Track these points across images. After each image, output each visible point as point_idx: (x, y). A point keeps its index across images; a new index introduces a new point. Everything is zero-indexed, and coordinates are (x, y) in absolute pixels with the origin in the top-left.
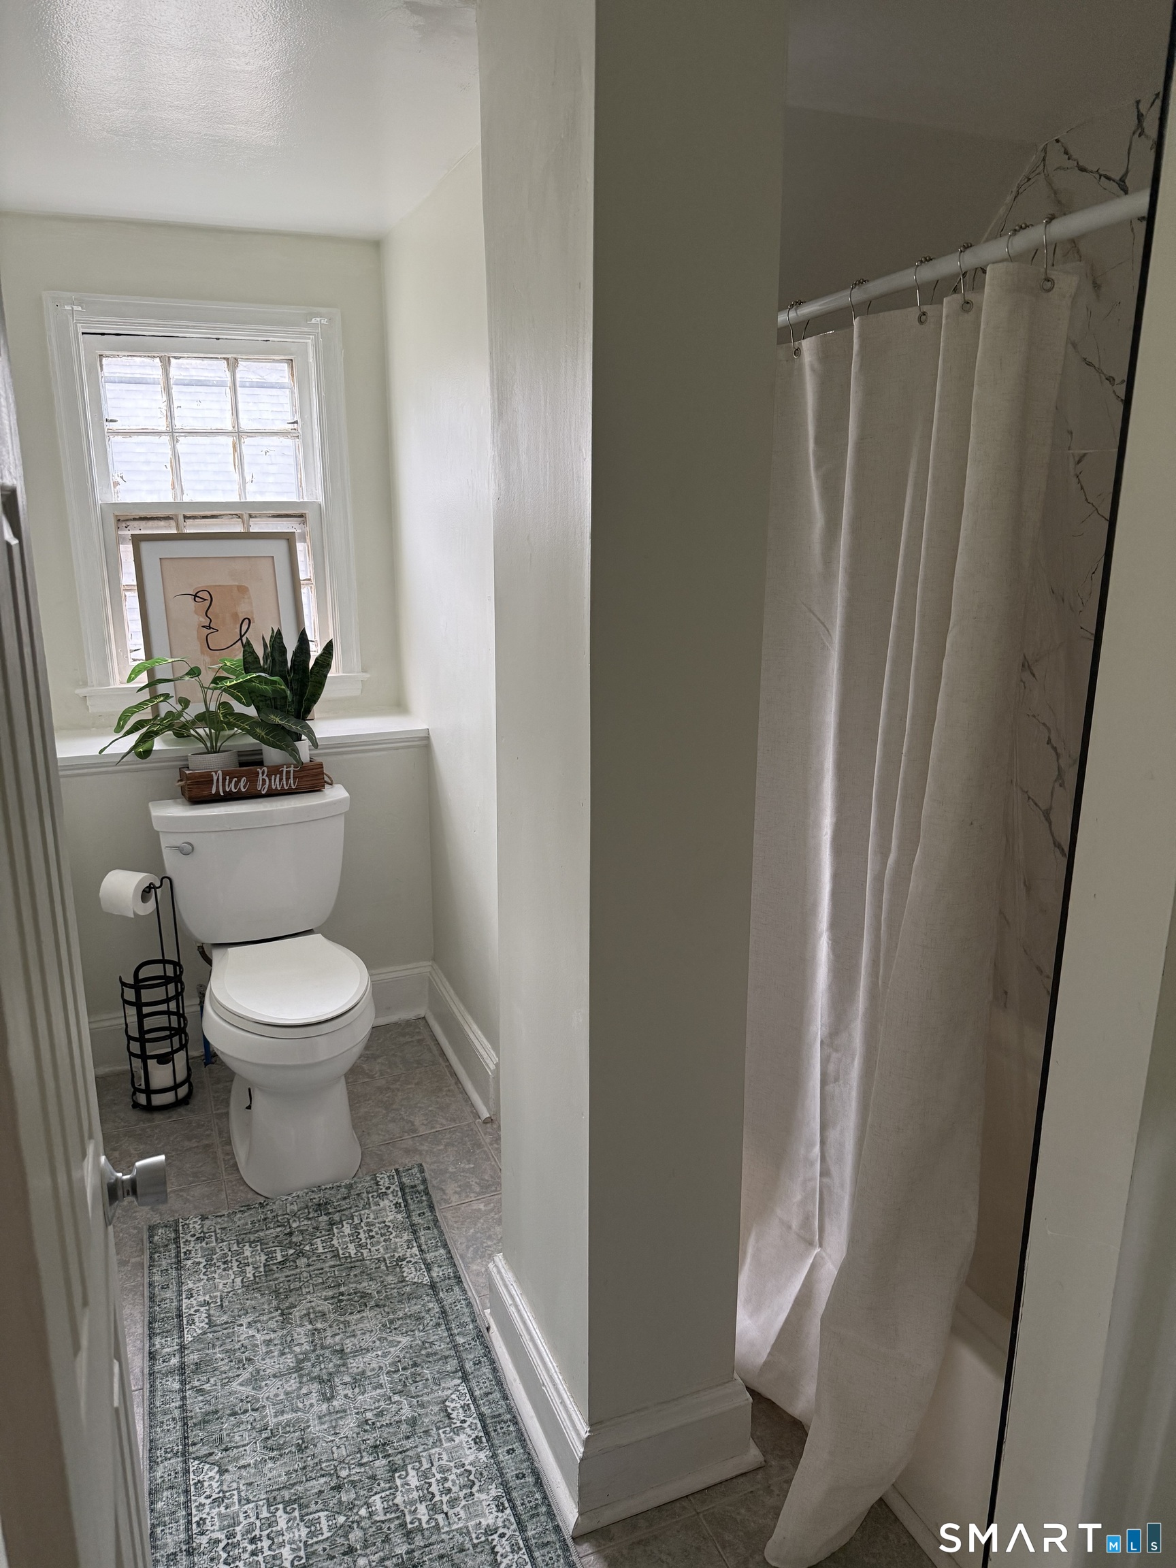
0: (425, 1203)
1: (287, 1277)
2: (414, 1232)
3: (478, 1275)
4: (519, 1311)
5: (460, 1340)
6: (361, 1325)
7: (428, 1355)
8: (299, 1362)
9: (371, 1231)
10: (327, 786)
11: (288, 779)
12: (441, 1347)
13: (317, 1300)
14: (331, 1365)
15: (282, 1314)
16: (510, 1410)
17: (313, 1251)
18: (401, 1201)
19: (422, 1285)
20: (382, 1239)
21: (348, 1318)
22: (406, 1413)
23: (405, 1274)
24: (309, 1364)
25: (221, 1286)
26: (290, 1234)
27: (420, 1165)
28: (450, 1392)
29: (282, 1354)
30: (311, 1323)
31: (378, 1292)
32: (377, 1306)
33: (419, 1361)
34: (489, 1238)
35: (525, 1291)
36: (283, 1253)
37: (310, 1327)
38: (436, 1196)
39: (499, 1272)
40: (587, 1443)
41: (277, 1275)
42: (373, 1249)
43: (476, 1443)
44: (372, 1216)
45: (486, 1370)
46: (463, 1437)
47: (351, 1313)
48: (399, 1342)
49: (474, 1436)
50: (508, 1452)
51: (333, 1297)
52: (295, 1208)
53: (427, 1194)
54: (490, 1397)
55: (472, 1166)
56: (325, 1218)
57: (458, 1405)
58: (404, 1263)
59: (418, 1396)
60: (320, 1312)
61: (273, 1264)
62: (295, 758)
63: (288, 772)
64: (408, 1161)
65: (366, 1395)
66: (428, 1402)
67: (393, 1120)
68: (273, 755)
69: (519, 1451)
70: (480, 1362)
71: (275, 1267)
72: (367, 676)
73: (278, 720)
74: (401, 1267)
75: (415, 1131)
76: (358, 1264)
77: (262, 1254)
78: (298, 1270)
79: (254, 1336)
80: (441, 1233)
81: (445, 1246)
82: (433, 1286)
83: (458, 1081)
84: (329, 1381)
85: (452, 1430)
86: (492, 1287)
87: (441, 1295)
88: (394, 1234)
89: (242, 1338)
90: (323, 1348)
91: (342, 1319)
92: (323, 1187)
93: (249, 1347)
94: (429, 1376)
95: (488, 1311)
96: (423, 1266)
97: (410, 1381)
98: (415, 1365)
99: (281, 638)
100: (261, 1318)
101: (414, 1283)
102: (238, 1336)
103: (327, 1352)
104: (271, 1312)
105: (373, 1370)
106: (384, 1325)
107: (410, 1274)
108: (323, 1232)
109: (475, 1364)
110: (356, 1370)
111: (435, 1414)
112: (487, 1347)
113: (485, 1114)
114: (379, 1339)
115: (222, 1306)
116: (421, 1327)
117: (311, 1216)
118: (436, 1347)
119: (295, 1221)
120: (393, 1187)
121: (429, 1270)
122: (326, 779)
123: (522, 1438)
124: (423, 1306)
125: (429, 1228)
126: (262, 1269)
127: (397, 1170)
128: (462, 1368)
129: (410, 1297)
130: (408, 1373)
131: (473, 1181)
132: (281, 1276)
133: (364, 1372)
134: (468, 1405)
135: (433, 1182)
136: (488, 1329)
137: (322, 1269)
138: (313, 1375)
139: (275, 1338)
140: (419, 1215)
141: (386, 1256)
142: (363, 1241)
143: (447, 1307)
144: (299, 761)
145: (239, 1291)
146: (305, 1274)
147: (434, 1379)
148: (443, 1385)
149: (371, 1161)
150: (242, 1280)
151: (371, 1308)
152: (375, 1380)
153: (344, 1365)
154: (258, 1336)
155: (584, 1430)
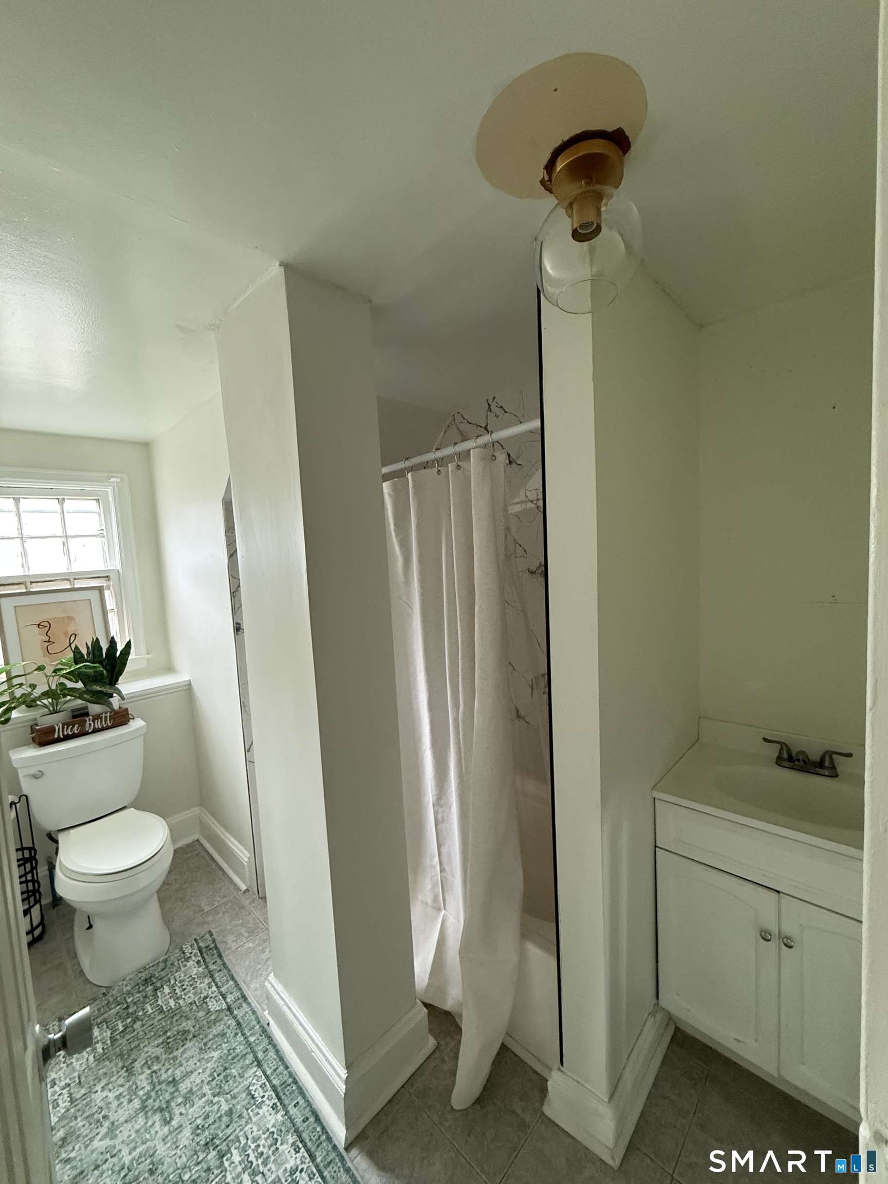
0: (216, 955)
1: (128, 1040)
2: (212, 976)
3: (256, 990)
4: (289, 1008)
5: (252, 1039)
6: (185, 1056)
7: (233, 1059)
8: (143, 1102)
9: (183, 985)
10: (131, 721)
11: (106, 721)
12: (240, 1049)
13: (152, 1049)
14: (168, 1094)
15: (127, 1071)
16: (291, 1075)
17: (145, 1014)
18: (200, 958)
19: (222, 1010)
20: (191, 988)
21: (175, 1053)
22: (225, 1107)
23: (210, 1007)
24: (151, 1101)
25: (78, 1067)
26: (128, 1007)
27: (210, 932)
28: (251, 1079)
29: (130, 1101)
30: (149, 1068)
31: (194, 1027)
32: (194, 1036)
33: (227, 1065)
34: (259, 963)
35: (291, 994)
36: (124, 1024)
37: (149, 1072)
38: (221, 947)
39: (273, 986)
40: (347, 1082)
41: (120, 1042)
42: (186, 997)
43: (273, 1109)
44: (182, 975)
45: (272, 1054)
46: (265, 1108)
47: (177, 1049)
48: (213, 1057)
49: (271, 1105)
50: (295, 1106)
51: (163, 1043)
52: (129, 988)
53: (216, 948)
54: (277, 1071)
55: (241, 921)
56: (151, 988)
57: (258, 1086)
58: (208, 999)
59: (230, 1092)
60: (155, 1057)
61: (117, 1035)
62: (110, 708)
63: (106, 717)
64: (202, 931)
65: (195, 1107)
66: (238, 1093)
67: (187, 907)
68: (96, 708)
69: (302, 1102)
70: (267, 1050)
71: (118, 1037)
72: (150, 656)
73: (98, 688)
74: (206, 1003)
75: (202, 910)
76: (178, 1011)
77: (108, 1030)
78: (136, 1032)
79: (107, 1096)
80: (229, 971)
81: (233, 978)
82: (229, 1009)
83: (224, 872)
84: (167, 1107)
85: (257, 1107)
86: (269, 997)
87: (235, 1012)
88: (198, 983)
89: (98, 1101)
90: (160, 1083)
91: (171, 1056)
92: (148, 967)
93: (104, 1107)
94: (236, 1074)
95: (266, 1013)
96: (220, 997)
97: (224, 1082)
98: (226, 1069)
99: (99, 642)
100: (112, 1079)
101: (217, 1011)
102: (95, 1102)
103: (164, 1086)
104: (118, 1072)
105: (198, 1085)
106: (201, 1049)
107: (213, 1005)
108: (151, 998)
109: (264, 1052)
110: (185, 1091)
111: (244, 1100)
112: (270, 1037)
113: (244, 887)
114: (199, 1061)
115: (80, 1082)
116: (226, 1040)
117: (140, 990)
118: (238, 1051)
119: (130, 997)
120: (194, 951)
121: (224, 998)
122: (130, 717)
123: (302, 1092)
124: (225, 1024)
125: (220, 970)
126: (109, 1042)
127: (195, 940)
128: (256, 1058)
129: (215, 1022)
130: (221, 1077)
131: (243, 931)
132: (123, 1041)
133: (191, 1089)
134: (264, 1083)
135: (218, 939)
136: (268, 1024)
137: (153, 1025)
138: (155, 1108)
139: (123, 1092)
140: (213, 964)
141: (196, 999)
142: (179, 994)
143: (241, 1020)
144: (112, 710)
145: (93, 1065)
146: (141, 1033)
147: (239, 1074)
148: (246, 1076)
149: (176, 939)
150: (94, 1057)
151: (190, 1040)
152: (200, 1092)
153: (177, 1090)
154: (110, 1095)
155: (344, 1073)
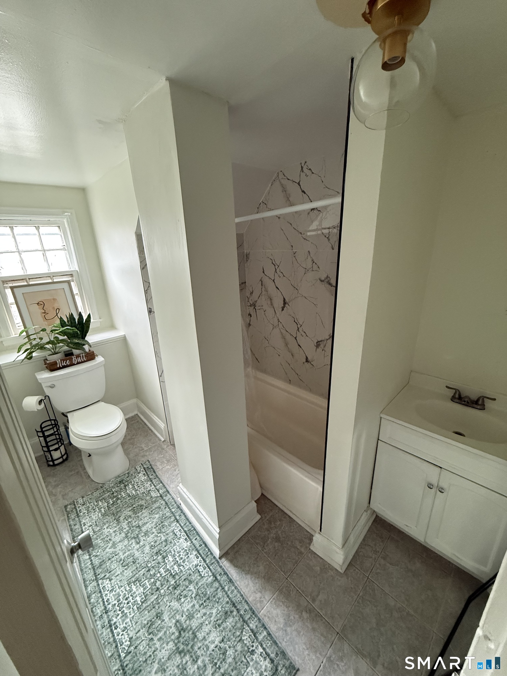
0: (152, 471)
1: (115, 508)
2: (151, 481)
3: (173, 488)
4: (190, 499)
5: (173, 510)
6: (143, 516)
7: (165, 518)
8: (126, 534)
9: (138, 484)
10: (96, 357)
11: (83, 358)
12: (168, 514)
13: (127, 512)
14: (137, 531)
15: (117, 521)
16: (193, 527)
17: (121, 497)
18: (145, 473)
19: (158, 497)
20: (142, 486)
21: (138, 515)
22: (163, 538)
23: (152, 495)
24: (130, 534)
25: (94, 518)
26: (113, 493)
27: (148, 461)
28: (174, 527)
29: (120, 533)
30: (127, 520)
31: (145, 503)
32: (146, 508)
33: (163, 521)
34: (173, 476)
35: (190, 493)
36: (113, 500)
37: (127, 522)
38: (155, 468)
39: (181, 489)
40: (219, 533)
41: (112, 508)
42: (140, 490)
43: (186, 540)
44: (137, 480)
45: (183, 517)
46: (181, 540)
47: (139, 513)
48: (155, 517)
49: (184, 538)
50: (195, 540)
51: (132, 510)
52: (113, 485)
53: (152, 468)
54: (186, 525)
55: (163, 456)
56: (123, 485)
57: (178, 530)
58: (151, 491)
59: (165, 532)
60: (129, 516)
61: (110, 505)
62: (84, 351)
63: (83, 356)
64: (144, 459)
65: (150, 537)
66: (169, 533)
67: (136, 448)
68: (76, 352)
69: (198, 538)
70: (181, 515)
71: (111, 506)
72: (101, 320)
73: (77, 341)
74: (150, 493)
75: (143, 449)
76: (137, 496)
77: (106, 503)
78: (118, 505)
79: (109, 531)
80: (159, 479)
81: (161, 482)
82: (161, 496)
83: (152, 431)
84: (137, 537)
85: (178, 539)
86: (179, 493)
87: (164, 498)
88: (145, 483)
89: (106, 533)
90: (133, 527)
91: (136, 516)
92: (120, 476)
93: (109, 535)
94: (167, 525)
95: (179, 499)
96: (156, 491)
97: (162, 528)
98: (162, 522)
99: (73, 315)
100: (111, 524)
101: (155, 497)
102: (105, 533)
103: (134, 528)
104: (113, 521)
105: (150, 528)
106: (150, 513)
107: (153, 494)
108: (124, 490)
109: (179, 516)
110: (145, 531)
111: (172, 536)
112: (181, 510)
113: (163, 439)
114: (149, 518)
115: (96, 525)
116: (161, 510)
117: (118, 486)
118: (167, 515)
119: (113, 489)
120: (142, 469)
121: (158, 491)
122: (95, 355)
123: (198, 534)
124: (160, 503)
125: (155, 478)
126: (107, 508)
127: (141, 464)
128: (176, 519)
129: (155, 502)
130: (160, 526)
131: (164, 460)
132: (113, 508)
133: (147, 530)
134: (180, 529)
135: (153, 463)
136: (180, 504)
137: (126, 502)
138: (132, 537)
139: (117, 529)
140: (151, 475)
141: (145, 491)
142: (137, 488)
143: (167, 502)
144: (85, 352)
145: (101, 518)
146: (121, 505)
147: (169, 525)
148: (172, 526)
149: (132, 463)
150: (101, 514)
151: (144, 509)
152: (151, 531)
153: (141, 530)
154: (111, 530)
155: (218, 530)
